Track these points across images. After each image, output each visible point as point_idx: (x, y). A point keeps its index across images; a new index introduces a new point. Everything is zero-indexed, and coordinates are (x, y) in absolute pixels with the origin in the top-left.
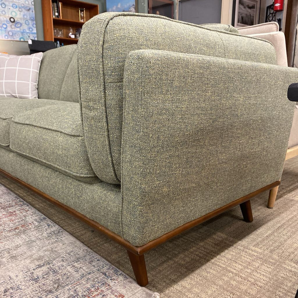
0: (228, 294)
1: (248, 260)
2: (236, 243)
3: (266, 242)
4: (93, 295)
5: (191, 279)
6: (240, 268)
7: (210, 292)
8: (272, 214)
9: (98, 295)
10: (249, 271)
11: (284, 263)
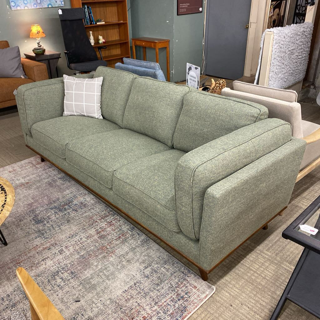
0: (250, 284)
1: (262, 261)
2: (256, 248)
3: (274, 246)
4: (181, 287)
5: (230, 275)
6: (257, 267)
7: (241, 284)
8: (281, 221)
9: (183, 286)
10: (262, 269)
11: (283, 263)
